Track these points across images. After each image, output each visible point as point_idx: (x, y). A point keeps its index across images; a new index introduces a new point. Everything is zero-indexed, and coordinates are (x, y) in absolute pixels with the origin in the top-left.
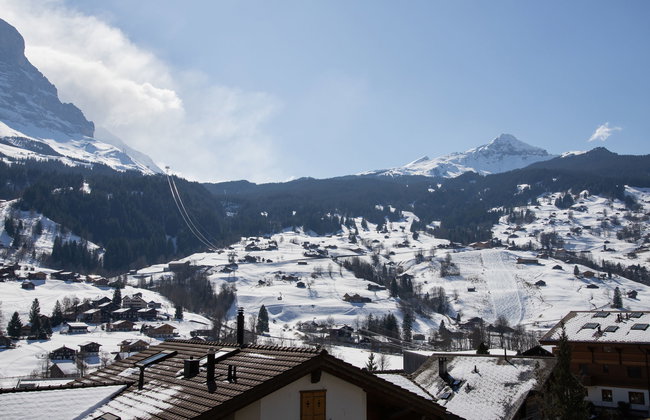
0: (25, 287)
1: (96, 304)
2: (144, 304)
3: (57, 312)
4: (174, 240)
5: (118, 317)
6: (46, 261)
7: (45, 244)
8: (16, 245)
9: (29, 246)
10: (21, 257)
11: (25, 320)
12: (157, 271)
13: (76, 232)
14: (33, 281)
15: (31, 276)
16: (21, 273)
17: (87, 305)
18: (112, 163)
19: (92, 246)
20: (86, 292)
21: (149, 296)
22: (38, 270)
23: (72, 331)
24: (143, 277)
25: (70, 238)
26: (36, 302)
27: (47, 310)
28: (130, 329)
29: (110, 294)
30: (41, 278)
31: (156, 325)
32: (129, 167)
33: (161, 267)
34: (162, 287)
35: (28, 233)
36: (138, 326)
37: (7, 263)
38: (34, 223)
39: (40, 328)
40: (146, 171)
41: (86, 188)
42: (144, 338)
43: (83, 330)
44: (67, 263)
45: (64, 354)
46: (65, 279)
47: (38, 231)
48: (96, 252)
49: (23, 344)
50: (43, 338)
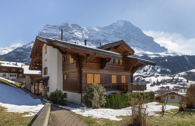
0: (156, 77)
1: (169, 80)
2: (179, 80)
3: (161, 81)
4: (187, 67)
5: (173, 82)
6: (159, 73)
7: (159, 70)
8: (154, 71)
9: (156, 71)
10: (155, 72)
11: (156, 82)
12: (183, 73)
13: (165, 68)
14: (157, 76)
15: (156, 76)
16: (155, 75)
17: (167, 80)
18: (172, 55)
19: (168, 70)
20: (167, 78)
21: (180, 78)
22: (158, 74)
23: (164, 84)
24: (179, 75)
25: (163, 69)
26: (157, 80)
27: (160, 81)
28: (176, 84)
29: (172, 78)
30: (158, 76)
31: (182, 83)
32: (176, 55)
33: (184, 73)
34: (184, 76)
35: (156, 69)
36: (178, 83)
37: (153, 74)
38: (157, 67)
39: (158, 83)
40: (180, 55)
41: (166, 60)
42: (179, 85)
43: (166, 84)
44: (163, 73)
45: (163, 87)
46: (163, 76)
47: (158, 68)
48: (169, 71)
49: (155, 86)
50: (159, 85)
